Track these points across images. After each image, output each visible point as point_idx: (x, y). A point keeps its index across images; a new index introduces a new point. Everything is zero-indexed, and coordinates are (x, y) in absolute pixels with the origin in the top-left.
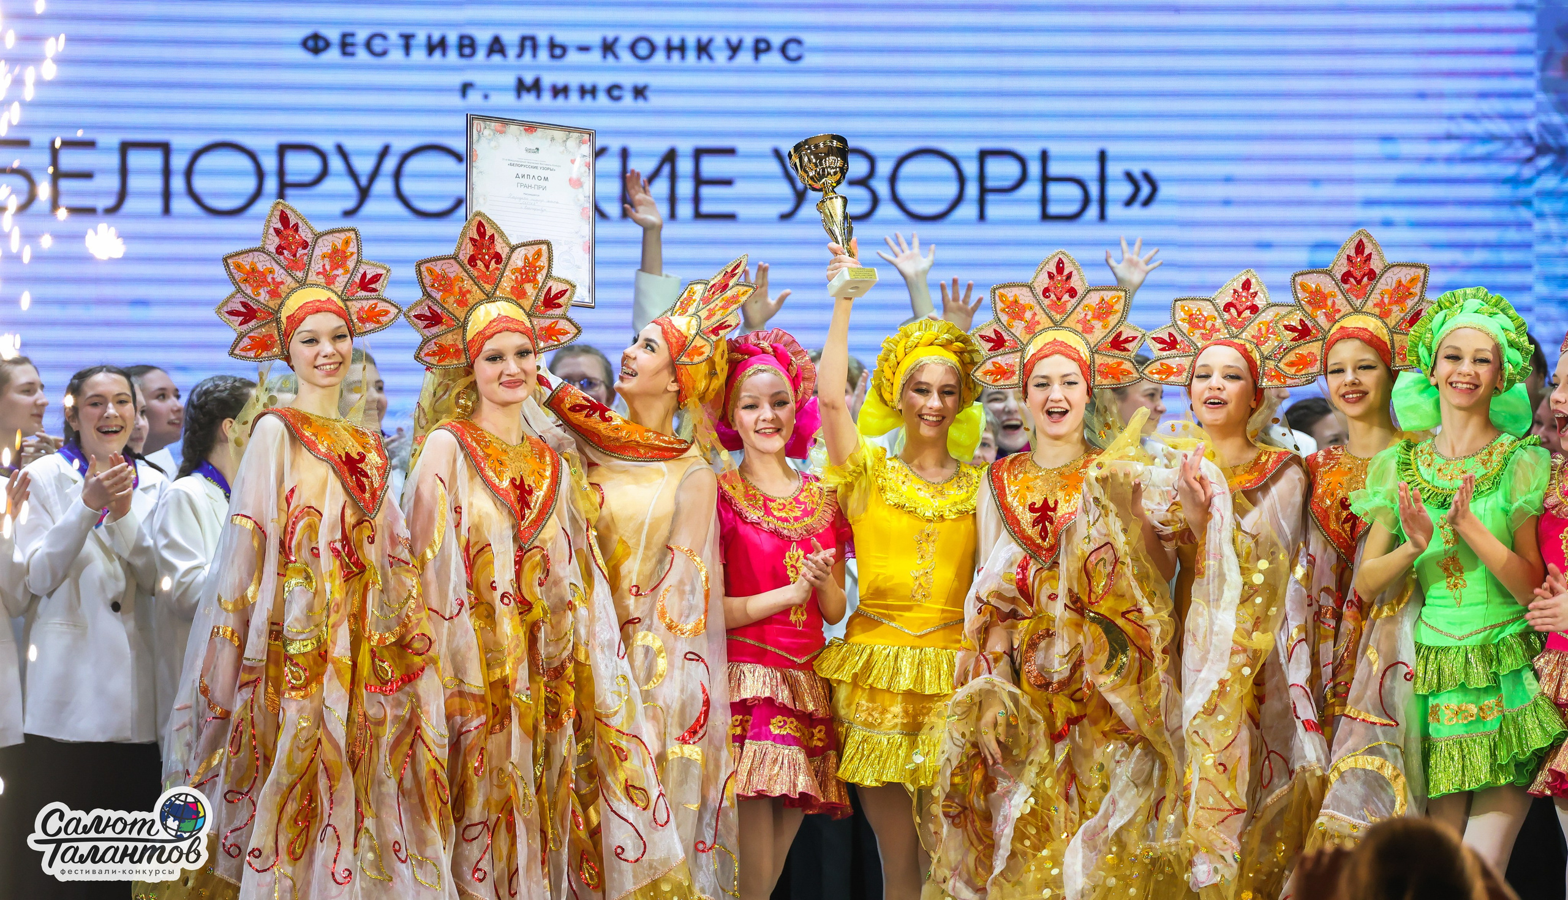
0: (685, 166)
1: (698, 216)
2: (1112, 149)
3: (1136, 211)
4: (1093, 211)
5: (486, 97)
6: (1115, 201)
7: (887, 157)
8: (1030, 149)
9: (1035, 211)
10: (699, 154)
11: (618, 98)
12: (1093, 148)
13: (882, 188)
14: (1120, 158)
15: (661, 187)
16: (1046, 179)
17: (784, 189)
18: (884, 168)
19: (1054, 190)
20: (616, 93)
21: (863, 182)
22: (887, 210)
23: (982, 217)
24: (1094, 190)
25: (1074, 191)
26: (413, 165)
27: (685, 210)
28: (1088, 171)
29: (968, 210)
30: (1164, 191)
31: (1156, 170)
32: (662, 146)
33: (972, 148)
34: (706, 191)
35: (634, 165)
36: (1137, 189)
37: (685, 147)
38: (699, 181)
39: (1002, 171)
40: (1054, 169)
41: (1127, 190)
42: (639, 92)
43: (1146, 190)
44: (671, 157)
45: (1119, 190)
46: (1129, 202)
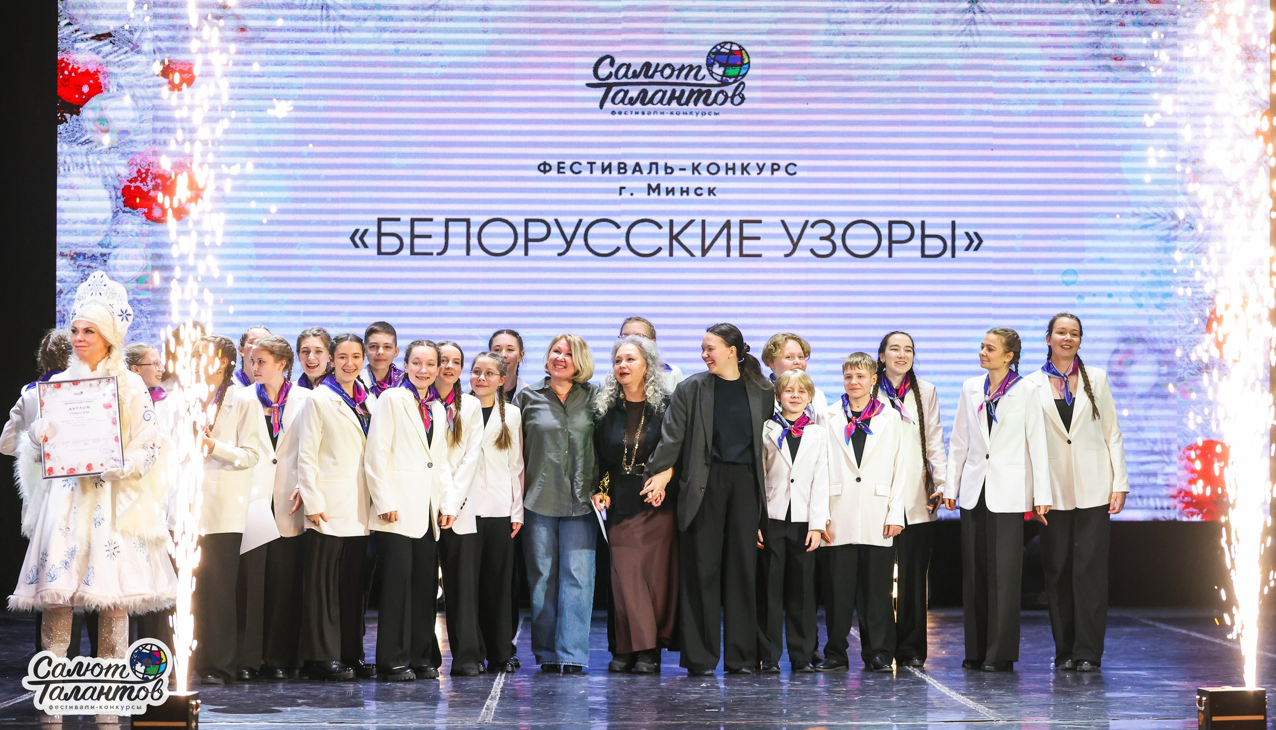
0: (735, 230)
1: (741, 255)
2: (958, 221)
3: (971, 253)
4: (948, 254)
5: (632, 194)
6: (960, 248)
7: (840, 225)
8: (916, 221)
9: (918, 254)
10: (742, 223)
11: (701, 194)
12: (949, 221)
13: (839, 242)
14: (963, 226)
15: (722, 241)
16: (924, 236)
17: (788, 242)
18: (839, 231)
19: (928, 242)
20: (699, 192)
21: (828, 238)
22: (841, 253)
23: (890, 256)
24: (949, 243)
25: (939, 243)
26: (592, 231)
27: (735, 253)
28: (946, 232)
29: (883, 253)
30: (985, 243)
31: (981, 232)
32: (724, 220)
33: (886, 220)
34: (745, 242)
35: (708, 230)
36: (972, 241)
37: (735, 220)
38: (742, 238)
39: (901, 232)
40: (927, 232)
41: (966, 242)
42: (711, 191)
43: (976, 242)
44: (728, 225)
45: (962, 243)
46: (967, 249)
